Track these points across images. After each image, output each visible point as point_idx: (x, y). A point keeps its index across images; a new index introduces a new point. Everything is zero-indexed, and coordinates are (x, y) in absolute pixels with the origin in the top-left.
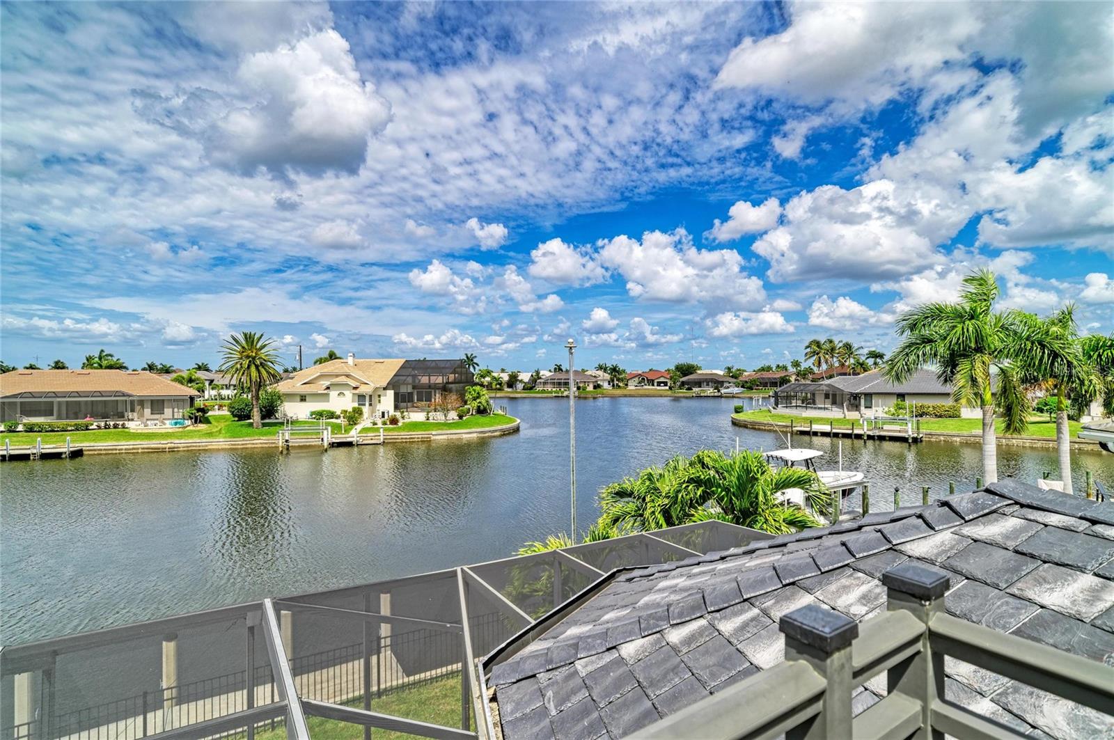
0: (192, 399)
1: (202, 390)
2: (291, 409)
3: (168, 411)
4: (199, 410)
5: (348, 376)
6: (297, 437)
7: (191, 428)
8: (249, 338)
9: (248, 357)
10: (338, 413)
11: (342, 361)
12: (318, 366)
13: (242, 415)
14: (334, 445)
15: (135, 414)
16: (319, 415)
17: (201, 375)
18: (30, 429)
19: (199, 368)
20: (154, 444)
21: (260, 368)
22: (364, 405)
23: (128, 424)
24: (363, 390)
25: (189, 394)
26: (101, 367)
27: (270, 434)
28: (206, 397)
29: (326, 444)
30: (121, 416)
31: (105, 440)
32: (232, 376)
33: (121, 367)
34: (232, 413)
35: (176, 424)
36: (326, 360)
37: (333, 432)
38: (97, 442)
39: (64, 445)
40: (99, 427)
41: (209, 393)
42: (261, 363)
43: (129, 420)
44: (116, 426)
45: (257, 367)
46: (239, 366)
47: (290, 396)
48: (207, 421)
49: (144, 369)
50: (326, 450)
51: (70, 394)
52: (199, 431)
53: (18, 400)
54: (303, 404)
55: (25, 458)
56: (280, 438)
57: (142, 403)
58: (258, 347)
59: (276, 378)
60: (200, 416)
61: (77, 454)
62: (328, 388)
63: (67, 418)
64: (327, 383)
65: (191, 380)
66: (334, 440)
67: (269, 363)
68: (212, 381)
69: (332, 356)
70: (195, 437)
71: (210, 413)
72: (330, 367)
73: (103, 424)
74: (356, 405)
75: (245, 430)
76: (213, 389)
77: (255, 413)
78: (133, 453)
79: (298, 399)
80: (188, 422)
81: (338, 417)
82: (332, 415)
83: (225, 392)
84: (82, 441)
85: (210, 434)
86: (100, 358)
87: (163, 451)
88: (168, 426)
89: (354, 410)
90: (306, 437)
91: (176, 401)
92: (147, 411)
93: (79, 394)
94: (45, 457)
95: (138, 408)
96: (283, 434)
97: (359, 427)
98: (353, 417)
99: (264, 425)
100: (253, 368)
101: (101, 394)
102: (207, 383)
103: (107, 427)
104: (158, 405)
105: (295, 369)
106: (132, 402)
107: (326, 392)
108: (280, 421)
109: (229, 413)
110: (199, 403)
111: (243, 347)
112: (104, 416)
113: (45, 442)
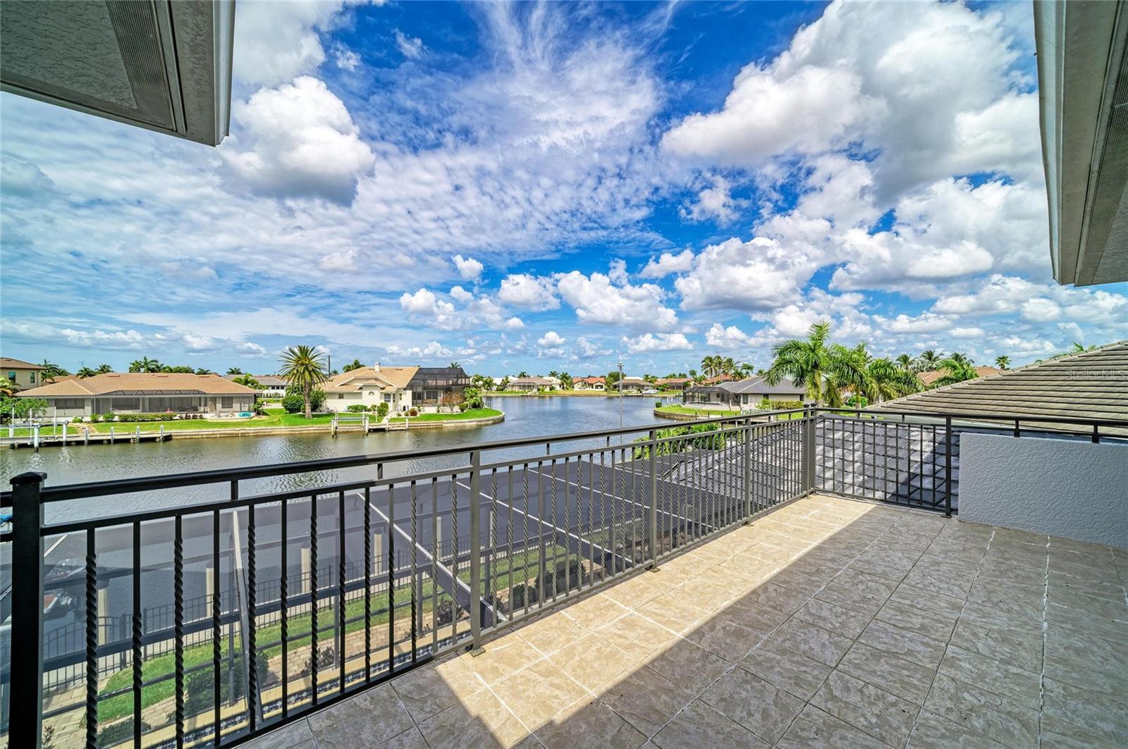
0: (255, 396)
2: (331, 404)
3: (236, 406)
4: (259, 405)
5: (376, 379)
6: (343, 425)
7: (256, 418)
8: (304, 351)
9: (302, 364)
10: (369, 407)
11: (367, 368)
12: (349, 372)
13: (293, 408)
14: (372, 431)
15: (209, 408)
16: (356, 409)
18: (124, 419)
20: (229, 430)
21: (313, 373)
22: (389, 401)
23: (205, 416)
24: (388, 390)
25: (252, 393)
27: (319, 422)
29: (367, 430)
30: (196, 409)
31: (189, 428)
34: (286, 407)
35: (244, 415)
36: (353, 368)
37: (369, 422)
38: (181, 429)
39: (159, 431)
40: (181, 418)
42: (313, 369)
43: (205, 412)
44: (194, 417)
46: (295, 371)
47: (331, 394)
48: (265, 413)
50: (367, 434)
51: (154, 392)
52: (263, 421)
53: (112, 397)
54: (341, 400)
55: (126, 441)
56: (331, 426)
57: (214, 399)
58: (310, 357)
61: (168, 438)
62: (361, 388)
63: (152, 411)
64: (361, 385)
65: (248, 382)
66: (372, 427)
67: (318, 370)
69: (357, 365)
70: (258, 425)
71: (264, 408)
72: (359, 373)
73: (184, 415)
74: (383, 401)
75: (299, 420)
77: (306, 407)
78: (211, 437)
79: (337, 396)
80: (253, 414)
81: (369, 410)
82: (365, 409)
84: (170, 429)
85: (273, 423)
87: (236, 436)
88: (237, 417)
89: (382, 405)
90: (349, 425)
91: (242, 398)
92: (219, 406)
94: (144, 440)
95: (209, 403)
96: (332, 422)
97: (387, 418)
98: (382, 410)
99: (314, 416)
101: (180, 392)
103: (188, 418)
104: (227, 401)
106: (206, 398)
107: (359, 391)
108: (326, 413)
109: (283, 407)
111: (299, 357)
112: (182, 410)
113: (142, 429)
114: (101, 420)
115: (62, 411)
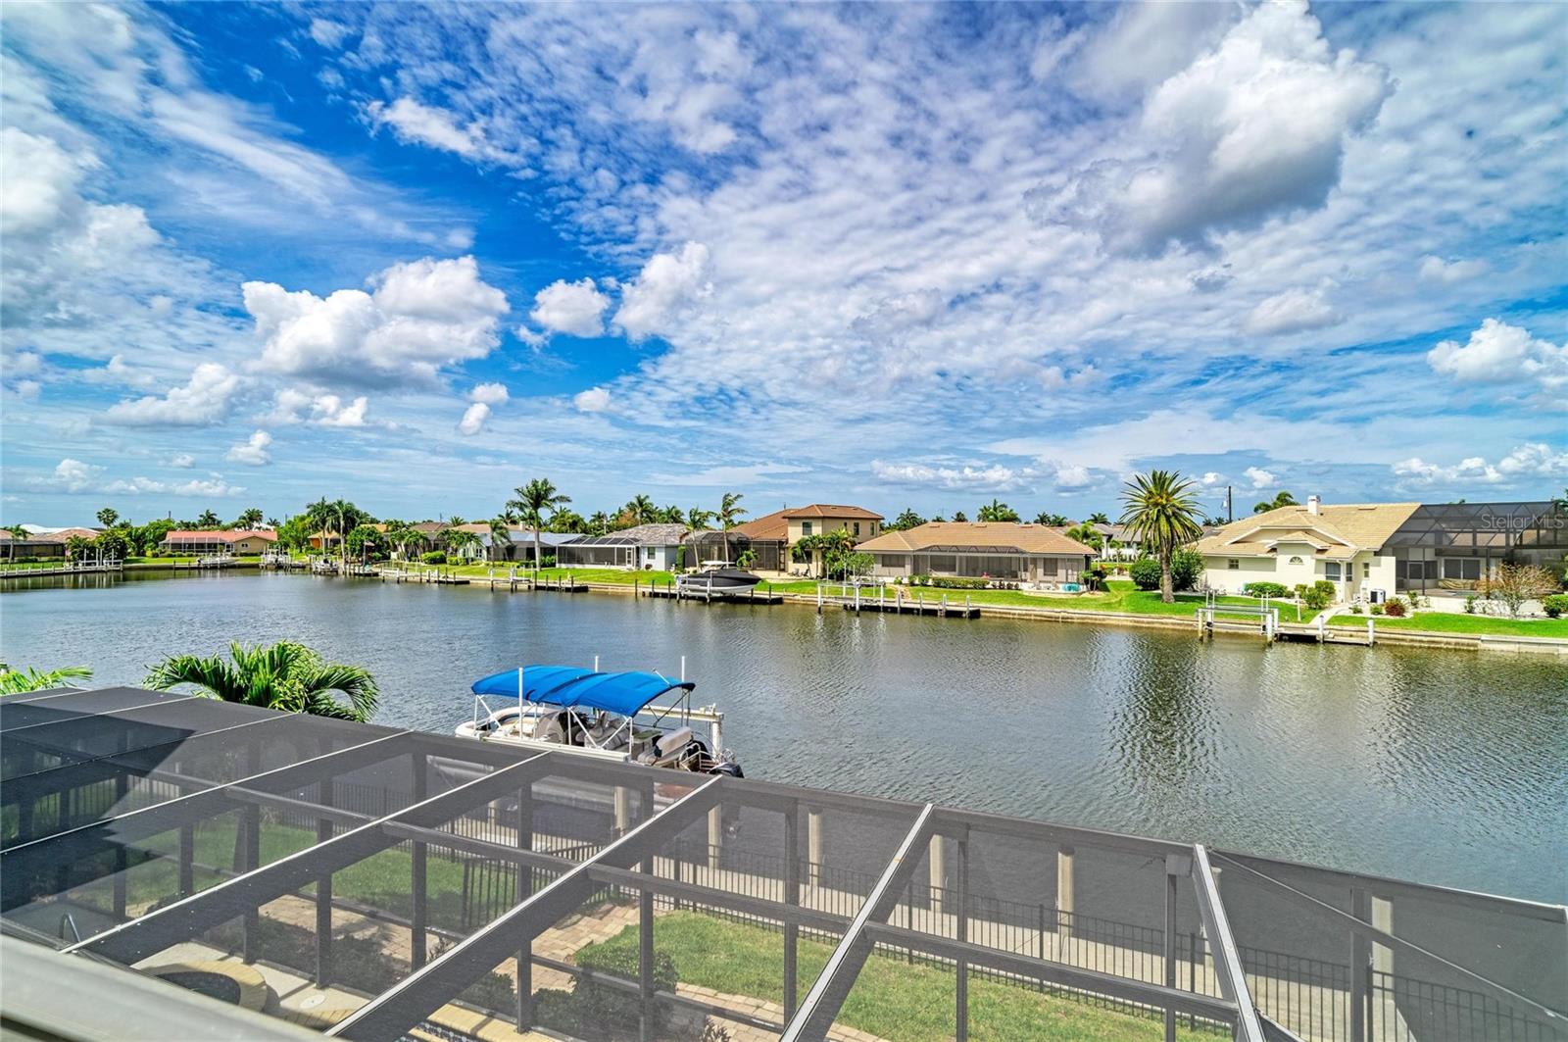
0: (1088, 558)
1: (1097, 548)
2: (1214, 578)
3: (1061, 573)
4: (1096, 573)
5: (1307, 531)
6: (1224, 619)
7: (1087, 595)
8: (1160, 481)
9: (1156, 504)
10: (1291, 588)
11: (1298, 507)
12: (1261, 515)
13: (1147, 583)
14: (1281, 638)
15: (1028, 574)
16: (1260, 589)
17: (1098, 528)
18: (937, 585)
19: (1096, 520)
20: (1046, 611)
21: (1173, 519)
22: (1338, 579)
23: (1022, 585)
24: (1334, 553)
25: (1084, 553)
26: (996, 519)
27: (1185, 611)
28: (1104, 557)
29: (1270, 635)
30: (1014, 575)
31: (1000, 602)
32: (1135, 532)
33: (1013, 519)
34: (1135, 579)
35: (1070, 588)
36: (1271, 507)
37: (1281, 619)
38: (992, 604)
39: (965, 603)
40: (994, 586)
41: (1108, 552)
42: (1174, 513)
43: (1022, 581)
44: (1010, 587)
45: (1168, 518)
46: (1144, 517)
47: (1215, 560)
48: (1104, 588)
49: (1036, 522)
50: (1270, 645)
51: (969, 549)
52: (1095, 600)
53: (929, 553)
54: (1233, 572)
55: (932, 613)
56: (1200, 619)
57: (1034, 561)
58: (1170, 490)
59: (1194, 533)
60: (1097, 581)
61: (975, 614)
62: (1273, 550)
63: (967, 575)
64: (1273, 542)
65: (1086, 535)
66: (1283, 631)
67: (1185, 513)
68: (1110, 537)
69: (1284, 500)
70: (1090, 607)
71: (1107, 579)
72: (1281, 517)
73: (997, 584)
74: (1322, 578)
75: (1151, 604)
76: (1111, 547)
77: (1166, 582)
78: (1025, 619)
79: (1227, 564)
80: (1083, 588)
81: (1290, 595)
82: (1280, 592)
83: (1126, 552)
84: (979, 601)
85: (1109, 605)
86: (995, 509)
87: (1056, 620)
88: (1061, 592)
89: (1319, 585)
90: (1237, 621)
91: (1071, 561)
92: (1040, 571)
93: (977, 549)
94: (951, 614)
95: (1031, 567)
96: (1204, 613)
97: (1327, 614)
98: (1317, 599)
99: (1178, 599)
100: (1163, 520)
101: (996, 549)
102: (1104, 539)
103: (1001, 587)
104: (1051, 564)
105: (1220, 521)
106: (1025, 559)
107: (1270, 555)
108: (1199, 594)
109: (1131, 580)
110: (1095, 564)
111: (1150, 492)
112: (1000, 575)
113: (949, 599)
114: (917, 582)
115: (886, 569)
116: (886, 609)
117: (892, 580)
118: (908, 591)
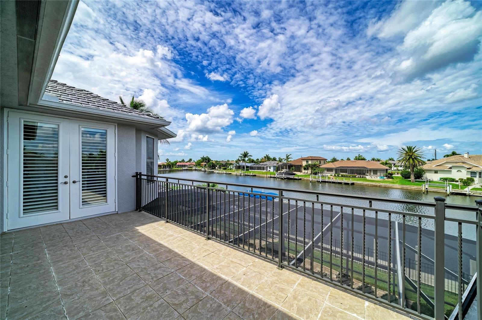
0: (387, 170)
1: (391, 167)
2: (429, 176)
3: (378, 174)
4: (389, 174)
5: (463, 163)
6: (432, 187)
7: (386, 180)
8: (410, 149)
9: (409, 155)
10: (457, 179)
11: (460, 156)
12: (446, 158)
13: (406, 176)
14: (452, 194)
15: (368, 174)
16: (446, 179)
17: (391, 162)
18: (342, 176)
19: (390, 160)
20: (374, 184)
21: (414, 159)
22: (476, 177)
23: (367, 177)
24: (474, 169)
25: (386, 168)
26: (359, 160)
27: (419, 185)
28: (392, 170)
29: (448, 192)
30: (364, 174)
31: (360, 181)
32: (402, 162)
33: (364, 159)
34: (402, 176)
35: (381, 178)
36: (451, 155)
37: (453, 188)
38: (358, 181)
39: (350, 181)
40: (358, 177)
41: (394, 168)
42: (415, 158)
43: (367, 176)
44: (363, 177)
45: (413, 159)
46: (405, 159)
47: (429, 171)
48: (392, 178)
49: (371, 160)
50: (448, 195)
51: (351, 167)
52: (389, 181)
53: (340, 168)
54: (436, 174)
55: (341, 183)
56: (423, 187)
57: (370, 170)
58: (413, 151)
59: (424, 163)
60: (390, 176)
61: (353, 184)
62: (451, 168)
63: (350, 174)
64: (450, 166)
65: (386, 164)
66: (453, 191)
67: (418, 158)
68: (394, 164)
69: (454, 154)
70: (388, 182)
71: (393, 175)
72: (452, 158)
73: (359, 176)
74: (469, 176)
75: (407, 183)
76: (395, 167)
77: (412, 177)
78: (366, 185)
79: (434, 172)
80: (385, 178)
81: (457, 181)
82: (453, 180)
83: (400, 168)
84: (354, 181)
85: (393, 183)
86: (359, 157)
87: (377, 186)
88: (378, 179)
89: (468, 179)
90: (437, 188)
91: (381, 170)
92: (372, 173)
93: (353, 167)
94: (346, 184)
95: (369, 172)
96: (425, 186)
97: (471, 187)
98: (467, 182)
99: (416, 181)
100: (411, 160)
101: (359, 167)
102: (393, 165)
103: (360, 177)
104: (375, 171)
105: (433, 160)
106: (368, 170)
107: (449, 170)
108: (424, 180)
109: (401, 176)
110: (389, 171)
111: (407, 152)
112: (360, 174)
113: (345, 180)
114: (336, 175)
115: (328, 172)
116: (328, 182)
117: (330, 175)
118: (334, 178)
